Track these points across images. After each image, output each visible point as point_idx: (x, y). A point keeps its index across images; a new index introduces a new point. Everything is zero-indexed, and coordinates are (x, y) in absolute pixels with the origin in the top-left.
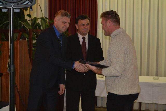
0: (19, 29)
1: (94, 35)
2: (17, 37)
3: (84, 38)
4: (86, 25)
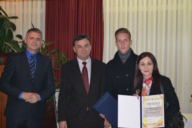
0: (6, 52)
1: (99, 60)
2: (2, 62)
3: (84, 63)
4: (83, 46)
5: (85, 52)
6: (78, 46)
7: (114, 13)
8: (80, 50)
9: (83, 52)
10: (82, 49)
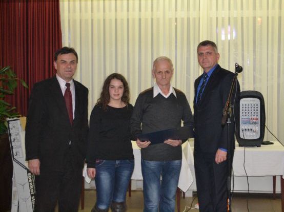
3: (68, 85)
5: (70, 70)
6: (62, 61)
7: (75, 21)
8: (64, 67)
9: (67, 70)
10: (66, 65)
